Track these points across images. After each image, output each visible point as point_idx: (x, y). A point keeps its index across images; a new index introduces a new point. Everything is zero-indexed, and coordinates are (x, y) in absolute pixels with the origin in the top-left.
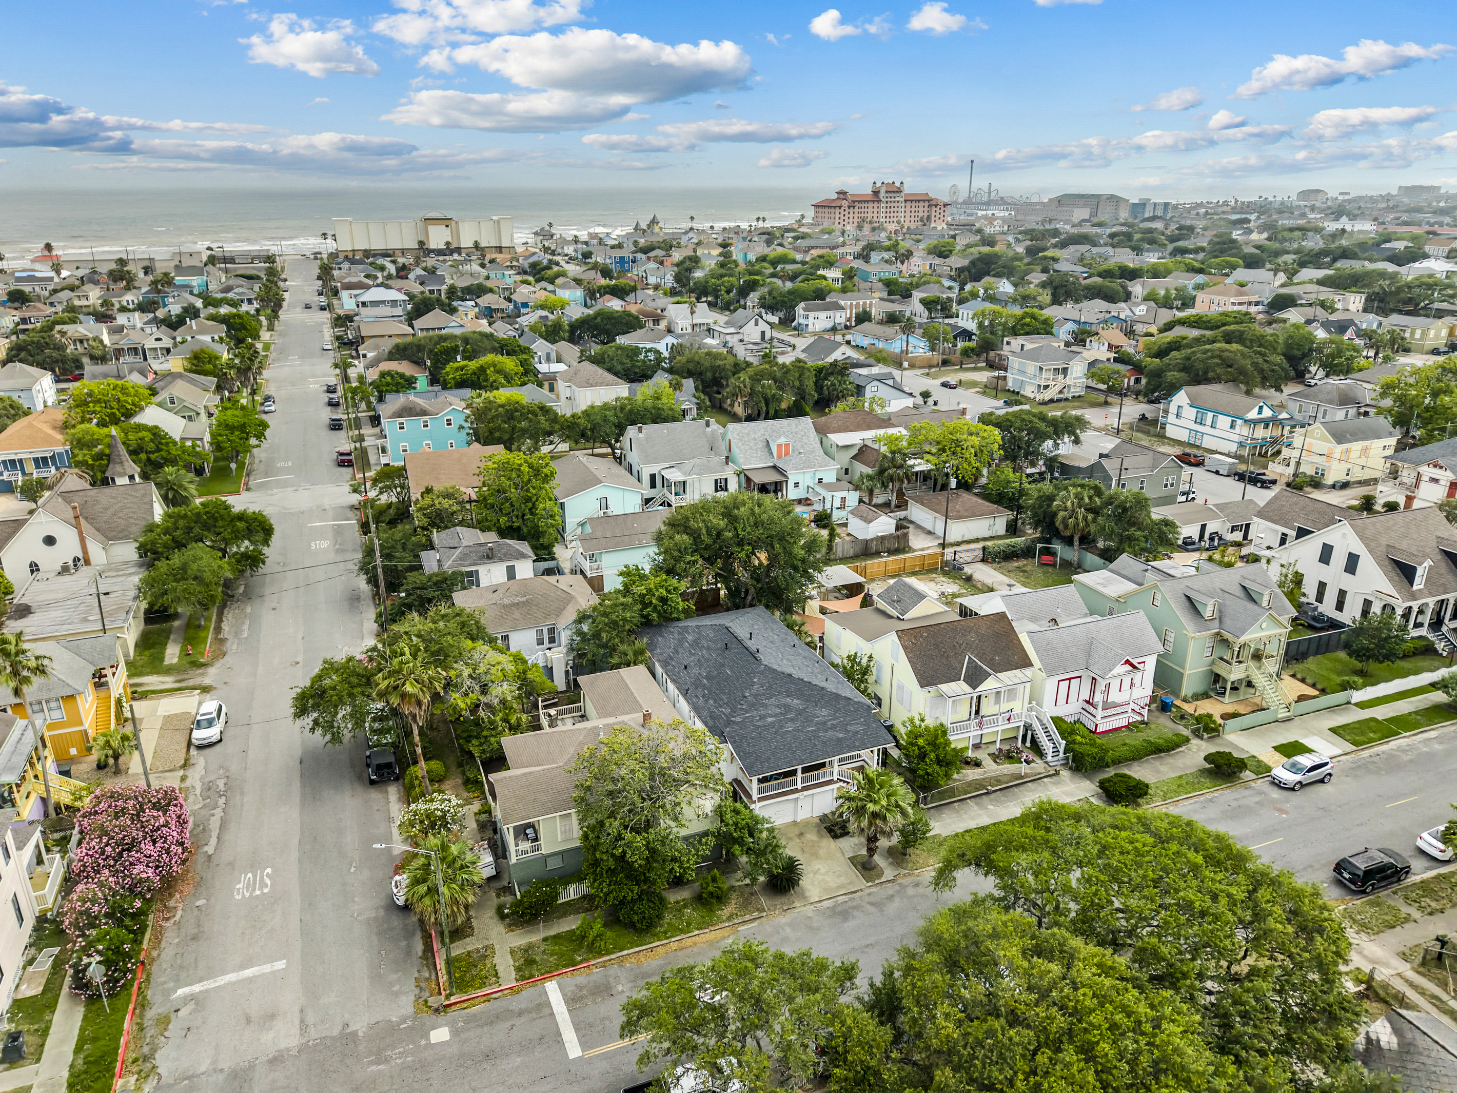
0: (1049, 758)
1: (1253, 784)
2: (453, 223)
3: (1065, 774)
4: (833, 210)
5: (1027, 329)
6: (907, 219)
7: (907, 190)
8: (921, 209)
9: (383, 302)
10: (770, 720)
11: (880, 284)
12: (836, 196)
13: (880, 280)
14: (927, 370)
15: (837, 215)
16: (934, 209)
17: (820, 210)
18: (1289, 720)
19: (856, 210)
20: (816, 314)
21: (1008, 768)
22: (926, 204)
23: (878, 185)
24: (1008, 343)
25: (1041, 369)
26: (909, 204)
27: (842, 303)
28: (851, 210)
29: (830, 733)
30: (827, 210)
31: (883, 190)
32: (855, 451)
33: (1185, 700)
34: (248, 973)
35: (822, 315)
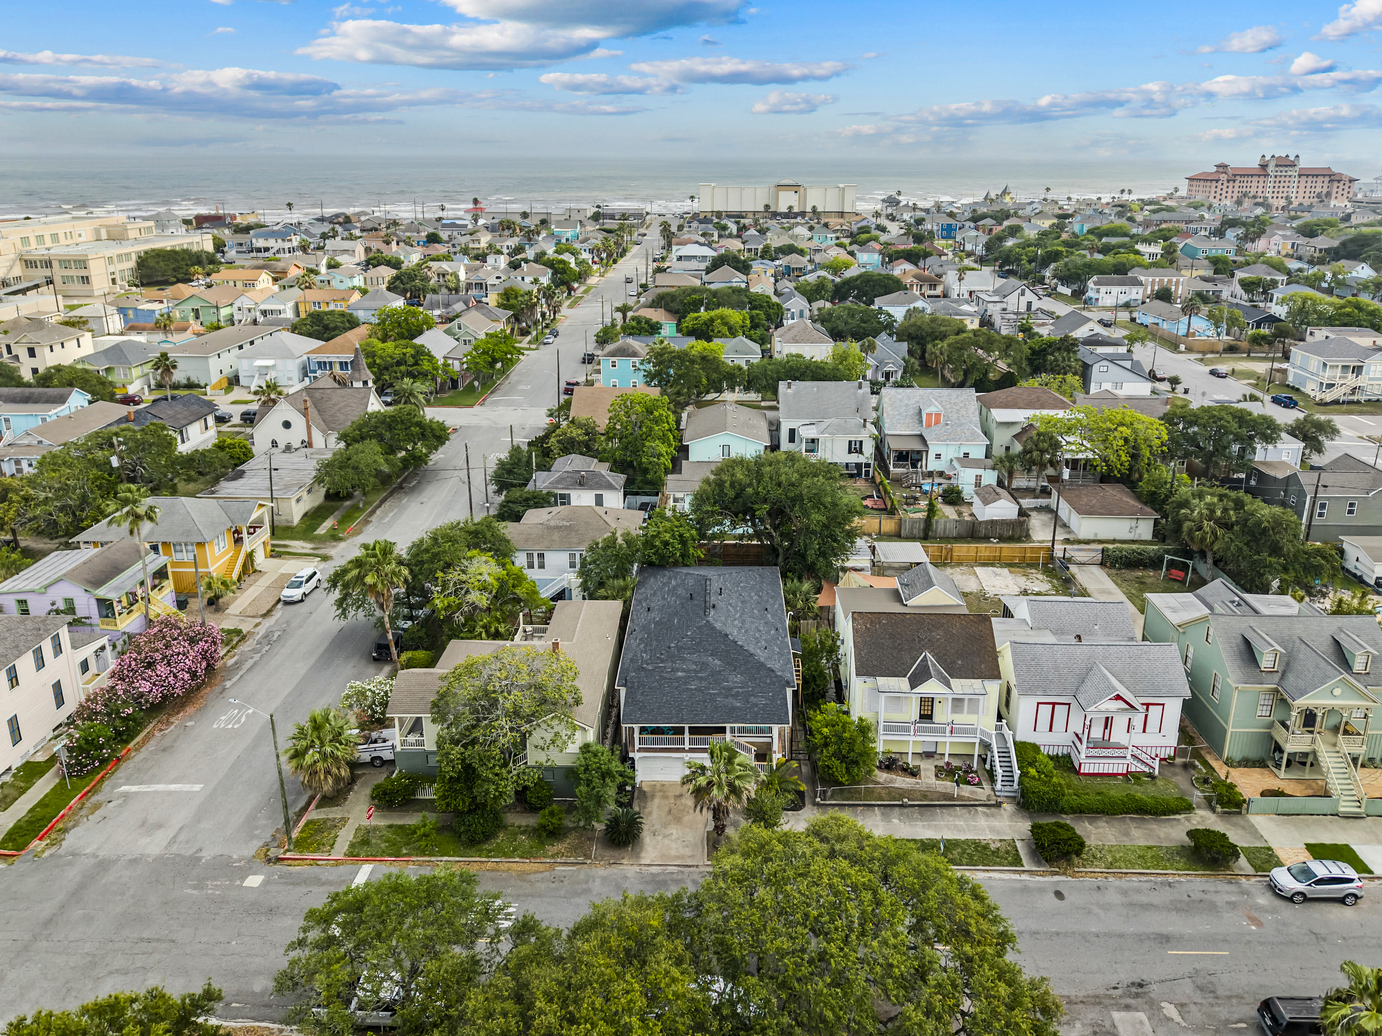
0: (999, 786)
1: (1244, 880)
2: (802, 190)
3: (1008, 808)
4: (1209, 184)
6: (1301, 194)
7: (1303, 164)
8: (1319, 184)
9: (695, 257)
10: (680, 674)
11: (1206, 262)
12: (1215, 169)
13: (1207, 258)
14: (1200, 356)
15: (1213, 189)
16: (1336, 184)
17: (1195, 183)
19: (1237, 184)
20: (1109, 288)
21: (947, 786)
22: (1327, 179)
23: (1268, 158)
24: (1311, 334)
25: (1325, 365)
26: (1304, 179)
27: (1142, 278)
28: (1231, 184)
29: (730, 699)
30: (1202, 183)
31: (1273, 164)
32: (1017, 430)
33: (1229, 763)
34: (173, 787)
35: (1115, 290)
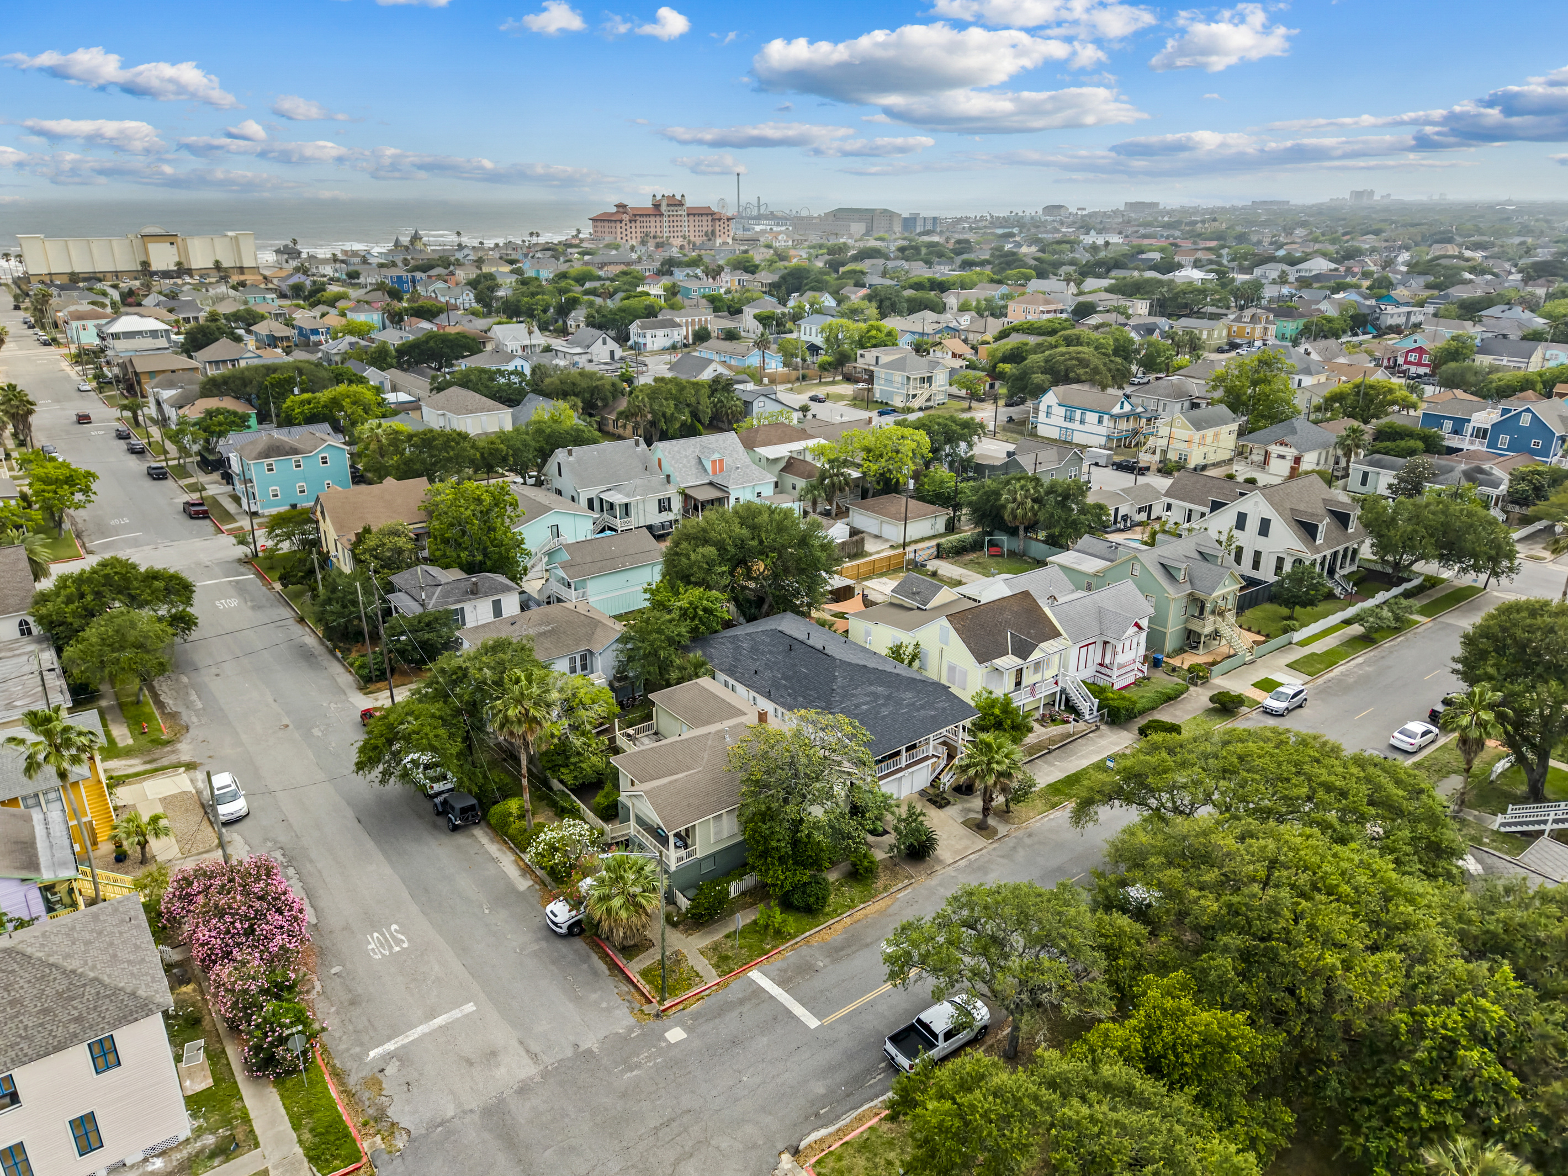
0: (1087, 717)
1: (1250, 715)
2: (179, 240)
3: (1103, 727)
4: (613, 225)
5: (874, 341)
6: (692, 234)
7: (690, 202)
8: (705, 223)
9: (140, 333)
10: (865, 707)
12: (614, 210)
13: (704, 297)
14: (790, 386)
15: (619, 230)
16: (718, 223)
17: (599, 224)
18: (1252, 662)
19: (638, 224)
20: (653, 331)
21: (1055, 730)
22: (710, 218)
23: (659, 197)
24: (862, 356)
25: (908, 378)
26: (691, 218)
27: (678, 320)
28: (633, 225)
30: (606, 224)
31: (664, 204)
32: (782, 464)
33: (1168, 656)
34: (440, 1021)
35: (660, 333)
